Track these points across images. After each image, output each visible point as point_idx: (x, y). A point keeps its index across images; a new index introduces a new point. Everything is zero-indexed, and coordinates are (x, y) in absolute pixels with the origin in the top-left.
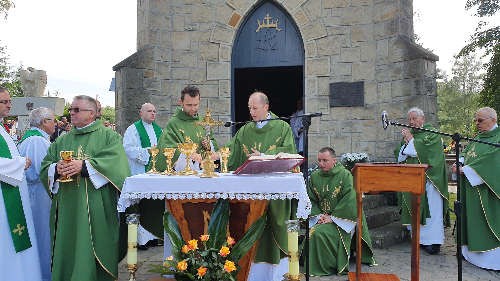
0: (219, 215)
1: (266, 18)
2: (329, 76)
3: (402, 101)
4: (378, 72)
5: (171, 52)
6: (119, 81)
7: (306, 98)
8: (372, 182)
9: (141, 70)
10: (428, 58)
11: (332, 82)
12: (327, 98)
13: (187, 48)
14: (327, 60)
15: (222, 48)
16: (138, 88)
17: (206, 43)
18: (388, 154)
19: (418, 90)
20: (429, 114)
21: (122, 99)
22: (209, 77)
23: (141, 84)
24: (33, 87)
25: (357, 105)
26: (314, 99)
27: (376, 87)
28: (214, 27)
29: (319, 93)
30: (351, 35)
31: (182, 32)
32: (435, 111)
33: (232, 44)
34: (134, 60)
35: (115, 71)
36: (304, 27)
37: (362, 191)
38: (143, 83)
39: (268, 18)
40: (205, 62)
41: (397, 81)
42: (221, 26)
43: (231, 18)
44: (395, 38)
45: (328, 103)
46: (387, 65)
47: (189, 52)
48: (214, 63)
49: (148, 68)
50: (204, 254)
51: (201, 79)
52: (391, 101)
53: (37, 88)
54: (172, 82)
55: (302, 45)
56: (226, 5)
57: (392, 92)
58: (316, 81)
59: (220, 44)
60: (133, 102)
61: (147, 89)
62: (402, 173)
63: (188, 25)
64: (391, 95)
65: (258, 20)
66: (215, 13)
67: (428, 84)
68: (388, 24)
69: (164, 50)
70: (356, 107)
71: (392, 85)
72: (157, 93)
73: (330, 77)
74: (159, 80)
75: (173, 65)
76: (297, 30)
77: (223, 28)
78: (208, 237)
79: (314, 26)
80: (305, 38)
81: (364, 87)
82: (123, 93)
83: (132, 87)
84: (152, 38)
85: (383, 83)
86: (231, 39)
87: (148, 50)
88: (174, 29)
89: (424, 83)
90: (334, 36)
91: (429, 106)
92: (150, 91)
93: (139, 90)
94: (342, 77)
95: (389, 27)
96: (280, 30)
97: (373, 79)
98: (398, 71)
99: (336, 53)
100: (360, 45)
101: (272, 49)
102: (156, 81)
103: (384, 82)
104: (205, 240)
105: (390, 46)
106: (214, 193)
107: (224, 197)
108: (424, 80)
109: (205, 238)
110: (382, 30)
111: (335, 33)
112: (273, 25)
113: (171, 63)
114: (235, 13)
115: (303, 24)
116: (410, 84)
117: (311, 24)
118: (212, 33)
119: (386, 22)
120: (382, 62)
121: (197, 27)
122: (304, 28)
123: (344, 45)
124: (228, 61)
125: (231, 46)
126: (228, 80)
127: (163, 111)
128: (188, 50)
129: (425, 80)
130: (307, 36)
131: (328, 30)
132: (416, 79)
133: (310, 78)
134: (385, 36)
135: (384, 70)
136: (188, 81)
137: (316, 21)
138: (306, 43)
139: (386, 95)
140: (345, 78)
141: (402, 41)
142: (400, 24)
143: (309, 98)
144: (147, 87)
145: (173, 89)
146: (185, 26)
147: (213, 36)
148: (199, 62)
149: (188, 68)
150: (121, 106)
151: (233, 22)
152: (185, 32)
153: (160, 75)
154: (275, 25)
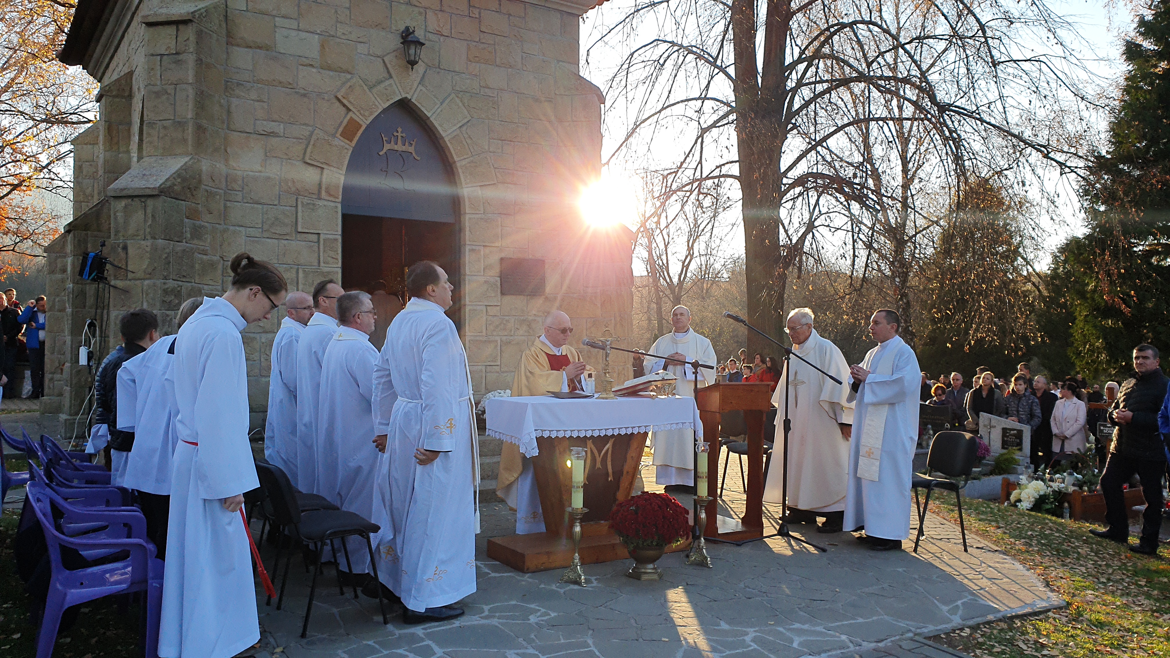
1: (397, 134)
5: (225, 171)
7: (467, 278)
11: (503, 255)
12: (497, 281)
13: (257, 167)
14: (497, 221)
15: (329, 176)
22: (302, 228)
23: (184, 231)
26: (479, 281)
28: (315, 137)
29: (486, 272)
31: (248, 135)
33: (345, 172)
34: (176, 183)
39: (400, 135)
40: (294, 197)
42: (326, 136)
43: (344, 124)
45: (497, 288)
47: (261, 175)
48: (312, 202)
51: (287, 230)
56: (335, 101)
58: (482, 252)
59: (323, 168)
63: (260, 123)
65: (383, 136)
66: (315, 110)
72: (204, 251)
73: (501, 248)
75: (229, 197)
79: (479, 163)
80: (465, 180)
81: (546, 268)
84: (200, 142)
86: (345, 163)
87: (194, 163)
88: (232, 127)
90: (506, 185)
94: (516, 249)
96: (418, 158)
99: (509, 212)
101: (407, 188)
102: (203, 227)
111: (508, 181)
112: (407, 148)
114: (351, 117)
115: (463, 158)
117: (474, 160)
118: (310, 147)
121: (280, 130)
122: (462, 165)
123: (519, 201)
124: (338, 201)
125: (344, 176)
126: (337, 236)
127: (211, 286)
128: (260, 172)
130: (468, 178)
131: (497, 174)
133: (473, 247)
136: (260, 230)
137: (481, 156)
138: (468, 189)
140: (520, 252)
143: (470, 278)
144: (192, 238)
145: (229, 244)
146: (255, 124)
147: (312, 152)
148: (281, 196)
149: (260, 206)
150: (150, 274)
151: (348, 133)
152: (255, 136)
153: (209, 216)
154: (411, 149)
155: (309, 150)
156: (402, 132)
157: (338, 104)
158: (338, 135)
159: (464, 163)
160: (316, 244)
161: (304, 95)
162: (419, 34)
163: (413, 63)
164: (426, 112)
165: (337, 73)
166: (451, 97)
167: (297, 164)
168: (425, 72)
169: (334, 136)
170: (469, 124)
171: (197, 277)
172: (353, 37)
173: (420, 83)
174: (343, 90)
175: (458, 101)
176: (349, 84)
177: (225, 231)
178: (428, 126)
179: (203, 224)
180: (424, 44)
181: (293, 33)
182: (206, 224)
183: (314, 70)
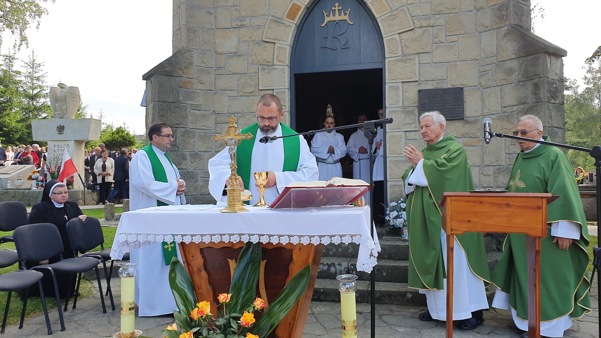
0: (247, 265)
1: (335, 8)
2: (417, 81)
3: (515, 112)
4: (482, 74)
5: (215, 55)
6: (150, 93)
7: (387, 110)
8: (469, 219)
9: (177, 78)
10: (552, 52)
11: (421, 88)
12: (414, 110)
13: (234, 50)
14: (414, 60)
15: (279, 48)
16: (173, 101)
17: (258, 43)
18: (497, 182)
19: (537, 96)
20: (552, 129)
21: (153, 114)
22: (262, 86)
23: (177, 95)
24: (64, 107)
25: (455, 118)
26: (398, 111)
27: (480, 95)
28: (268, 22)
29: (404, 104)
30: (445, 27)
31: (228, 30)
32: (561, 124)
33: (291, 43)
34: (168, 66)
35: (146, 81)
36: (383, 17)
37: (453, 232)
38: (180, 95)
39: (337, 8)
40: (257, 66)
41: (509, 85)
42: (277, 20)
43: (289, 9)
44: (506, 28)
45: (415, 116)
46: (495, 64)
47: (236, 55)
48: (267, 67)
49: (185, 76)
50: (221, 322)
51: (252, 89)
52: (500, 112)
53: (69, 107)
54: (215, 94)
55: (381, 42)
57: (501, 100)
58: (401, 88)
59: (275, 43)
60: (167, 119)
61: (184, 102)
62: (512, 205)
63: (234, 20)
64: (500, 105)
65: (324, 12)
66: (269, 4)
67: (551, 88)
68: (496, 10)
69: (205, 53)
70: (453, 121)
71: (501, 91)
72: (197, 108)
73: (419, 82)
74: (199, 91)
75: (217, 72)
76: (375, 23)
77: (279, 22)
78: (229, 297)
79: (397, 16)
80: (385, 31)
81: (464, 94)
82: (154, 107)
83: (166, 100)
84: (190, 39)
85: (489, 89)
86: (290, 36)
87: (185, 53)
88: (218, 26)
89: (546, 86)
90: (424, 28)
91: (553, 118)
92: (188, 105)
93: (175, 104)
94: (434, 81)
95: (497, 13)
96: (352, 23)
97: (475, 84)
98: (510, 72)
99: (426, 50)
100: (458, 39)
101: (343, 48)
102: (195, 92)
103: (490, 87)
104: (224, 301)
105: (498, 39)
106: (240, 235)
107: (255, 240)
108: (546, 82)
109: (224, 299)
110: (487, 18)
111: (425, 25)
112: (343, 17)
113: (214, 69)
114: (294, 3)
115: (383, 14)
116: (526, 88)
117: (393, 14)
118: (266, 29)
119: (494, 7)
120: (488, 61)
121: (247, 22)
122: (383, 20)
123: (437, 40)
124: (285, 64)
125: (290, 46)
126: (286, 90)
127: (205, 130)
128: (235, 53)
129: (548, 83)
130: (387, 29)
131: (415, 21)
132: (534, 81)
133: (392, 84)
134: (491, 26)
135: (490, 71)
136: (237, 91)
137: (399, 10)
138: (387, 38)
139: (494, 104)
140: (438, 83)
141: (516, 31)
142: (512, 8)
143: (390, 110)
144: (185, 100)
145: (218, 102)
146: (231, 22)
148: (249, 67)
149: (236, 75)
151: (291, 15)
152: (231, 30)
153: (201, 85)
154: (346, 17)
155: (265, 32)
156: (338, 6)
158: (285, 18)
169: (282, 19)
171: (190, 125)
179: (196, 90)
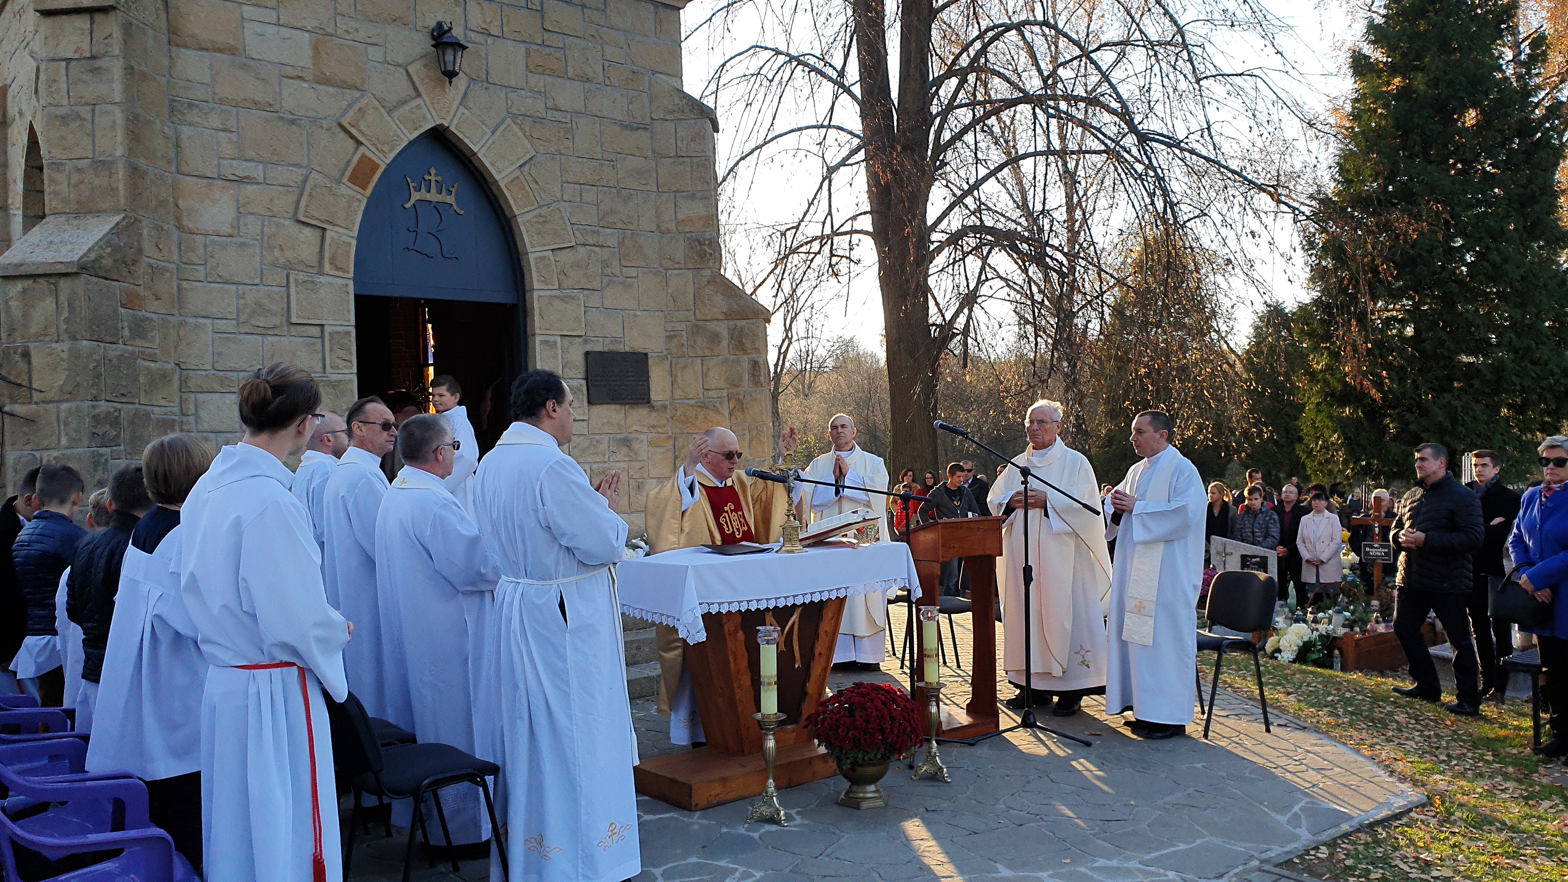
1: (429, 178)
2: (583, 336)
4: (671, 335)
5: (176, 235)
11: (589, 348)
13: (228, 229)
14: (578, 299)
15: (333, 240)
22: (298, 316)
23: (120, 326)
25: (638, 402)
28: (311, 183)
30: (619, 251)
31: (210, 181)
33: (357, 234)
39: (433, 179)
40: (283, 273)
42: (327, 182)
43: (353, 165)
45: (583, 394)
47: (233, 240)
48: (311, 278)
51: (276, 321)
56: (338, 130)
58: (559, 345)
59: (324, 229)
65: (408, 180)
66: (309, 144)
69: (162, 229)
70: (635, 406)
72: (152, 355)
75: (185, 274)
79: (549, 218)
80: (530, 241)
81: (649, 365)
86: (357, 221)
87: (130, 224)
88: (184, 169)
90: (589, 248)
96: (462, 212)
97: (662, 349)
99: (594, 285)
100: (638, 274)
101: (447, 256)
102: (148, 319)
105: (697, 286)
110: (678, 249)
111: (591, 242)
112: (444, 197)
114: (363, 155)
115: (526, 210)
116: (740, 365)
117: (542, 213)
118: (305, 197)
119: (686, 235)
120: (680, 316)
121: (259, 173)
122: (528, 221)
123: (608, 271)
124: (350, 277)
125: (357, 239)
126: (349, 328)
127: (164, 409)
128: (231, 236)
130: (534, 238)
131: (575, 232)
133: (546, 337)
134: (685, 263)
135: (683, 333)
136: (234, 322)
138: (535, 253)
139: (691, 384)
140: (612, 343)
144: (133, 337)
145: (188, 344)
146: (219, 166)
147: (307, 206)
148: (265, 272)
149: (233, 287)
150: (70, 393)
151: (359, 178)
152: (220, 182)
153: (156, 303)
154: (451, 199)
155: (303, 203)
156: (436, 175)
157: (342, 135)
158: (345, 180)
159: (528, 217)
160: (319, 341)
161: (292, 122)
162: (458, 33)
163: (451, 75)
164: (471, 145)
165: (338, 90)
166: (506, 123)
167: (287, 223)
168: (468, 88)
169: (339, 181)
170: (533, 162)
171: (142, 395)
172: (361, 36)
173: (461, 104)
174: (351, 114)
175: (516, 128)
176: (358, 105)
177: (181, 324)
178: (474, 166)
179: (148, 315)
180: (464, 48)
181: (272, 29)
182: (153, 316)
183: (305, 85)
